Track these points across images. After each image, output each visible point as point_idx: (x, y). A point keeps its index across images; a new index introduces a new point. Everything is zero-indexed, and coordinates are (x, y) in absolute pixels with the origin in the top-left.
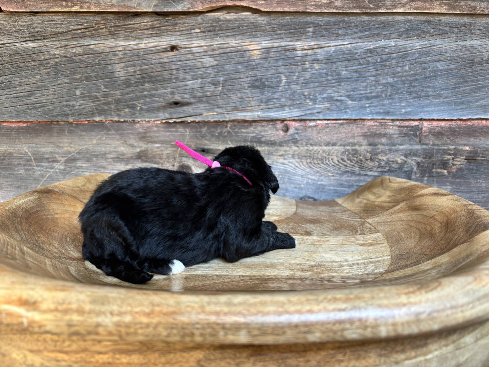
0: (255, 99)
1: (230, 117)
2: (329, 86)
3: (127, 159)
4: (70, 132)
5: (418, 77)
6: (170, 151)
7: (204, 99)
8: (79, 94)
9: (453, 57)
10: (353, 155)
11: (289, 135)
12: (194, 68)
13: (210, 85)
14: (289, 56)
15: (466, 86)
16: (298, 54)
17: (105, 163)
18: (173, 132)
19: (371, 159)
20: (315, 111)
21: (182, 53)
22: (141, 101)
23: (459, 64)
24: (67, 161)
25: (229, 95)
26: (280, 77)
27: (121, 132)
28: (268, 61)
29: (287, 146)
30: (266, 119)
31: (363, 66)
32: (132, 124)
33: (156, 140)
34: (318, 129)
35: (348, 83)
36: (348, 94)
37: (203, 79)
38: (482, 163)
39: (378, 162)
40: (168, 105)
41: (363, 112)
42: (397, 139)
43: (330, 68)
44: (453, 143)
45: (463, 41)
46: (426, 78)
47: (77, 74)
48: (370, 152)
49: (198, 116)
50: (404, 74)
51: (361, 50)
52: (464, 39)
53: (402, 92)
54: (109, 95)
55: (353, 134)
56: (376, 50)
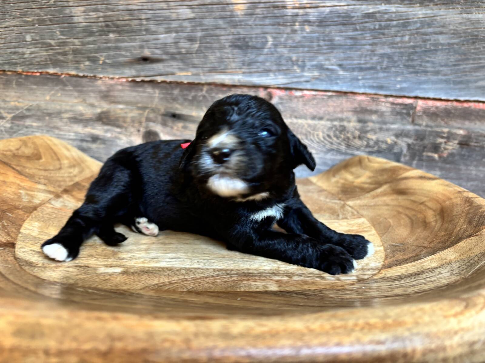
0: (236, 60)
1: (206, 79)
3: (86, 120)
4: (19, 84)
5: (418, 50)
6: (135, 113)
7: (178, 56)
8: (30, 40)
9: (456, 30)
10: (341, 132)
12: (168, 20)
13: (186, 41)
14: (278, 15)
15: (466, 64)
16: (288, 13)
17: (60, 124)
18: (140, 92)
19: (360, 138)
20: (302, 79)
22: (104, 54)
23: (462, 39)
24: (14, 118)
25: (206, 54)
26: (266, 38)
27: (80, 88)
28: (253, 19)
30: (249, 84)
31: (360, 33)
32: (92, 80)
33: (121, 100)
34: (305, 100)
35: (341, 50)
36: (340, 63)
37: (178, 33)
38: (475, 150)
39: (366, 141)
40: (135, 61)
41: (355, 84)
42: (389, 117)
43: (323, 31)
44: (447, 125)
45: (468, 13)
46: (426, 51)
47: (28, 16)
48: (358, 130)
49: (170, 76)
50: (403, 45)
51: (359, 14)
52: (470, 11)
53: (398, 66)
54: (65, 44)
55: (342, 109)
56: (375, 16)
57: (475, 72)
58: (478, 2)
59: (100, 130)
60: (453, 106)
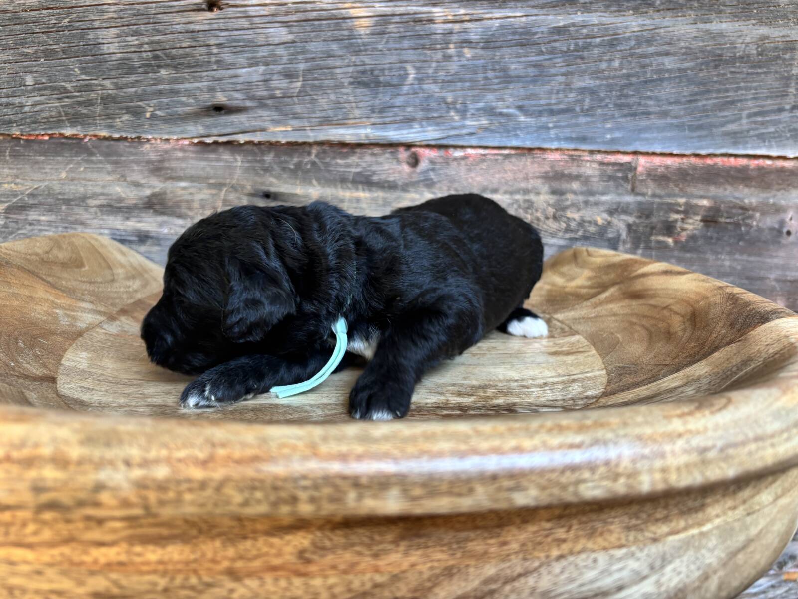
0: (361, 105)
1: (315, 136)
2: (489, 89)
3: (128, 208)
4: (15, 155)
5: (634, 80)
6: (206, 194)
7: (269, 102)
8: (32, 84)
9: (690, 49)
10: (526, 209)
11: (420, 173)
12: (251, 45)
13: (282, 78)
14: (422, 33)
15: (707, 99)
16: (436, 29)
17: (85, 216)
18: (212, 161)
19: (555, 218)
20: (464, 131)
21: (229, 16)
22: (153, 102)
23: (699, 61)
24: (9, 210)
25: (315, 97)
26: (405, 69)
27: (115, 158)
28: (385, 40)
29: (416, 192)
30: (381, 142)
31: (547, 57)
32: (135, 144)
33: (182, 175)
34: (469, 163)
35: (520, 85)
36: (521, 103)
37: (268, 65)
38: (726, 228)
39: (564, 222)
40: (202, 112)
41: (544, 136)
42: (597, 184)
43: (491, 57)
44: (684, 194)
45: (706, 23)
46: (646, 82)
47: (27, 46)
48: (553, 206)
49: (259, 133)
50: (612, 74)
51: (545, 30)
52: (708, 19)
53: (607, 106)
54: (90, 88)
55: (527, 174)
56: (568, 31)
57: (720, 110)
58: (719, 6)
59: (150, 223)
60: (691, 164)
